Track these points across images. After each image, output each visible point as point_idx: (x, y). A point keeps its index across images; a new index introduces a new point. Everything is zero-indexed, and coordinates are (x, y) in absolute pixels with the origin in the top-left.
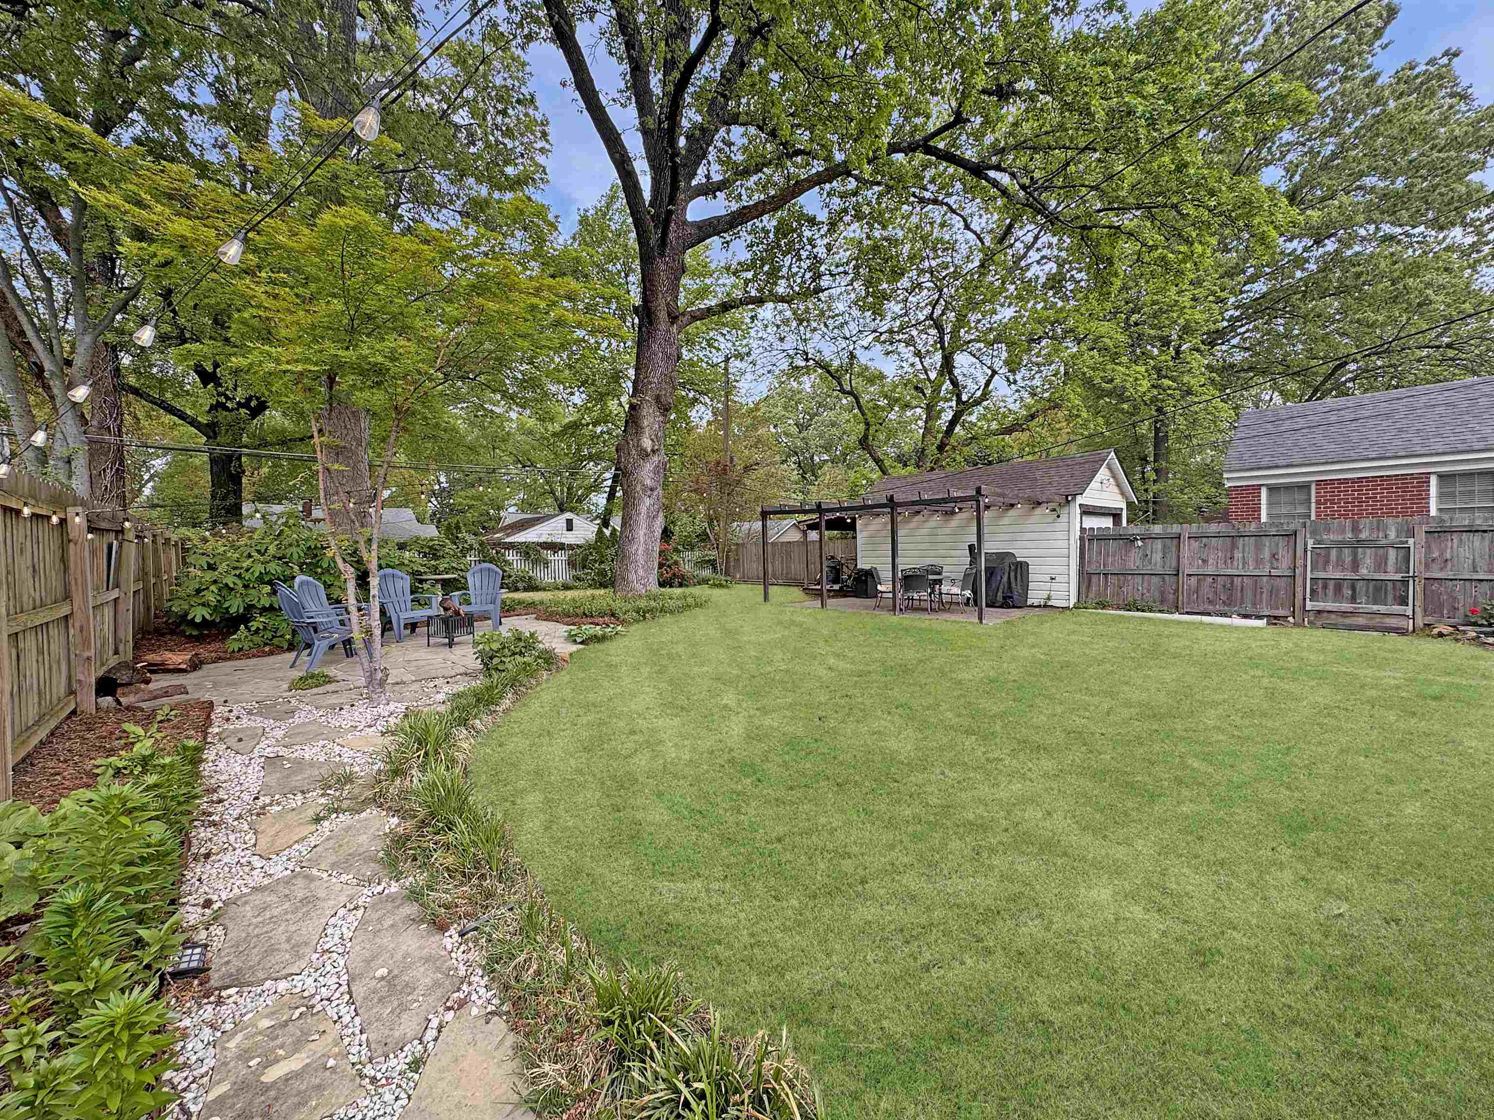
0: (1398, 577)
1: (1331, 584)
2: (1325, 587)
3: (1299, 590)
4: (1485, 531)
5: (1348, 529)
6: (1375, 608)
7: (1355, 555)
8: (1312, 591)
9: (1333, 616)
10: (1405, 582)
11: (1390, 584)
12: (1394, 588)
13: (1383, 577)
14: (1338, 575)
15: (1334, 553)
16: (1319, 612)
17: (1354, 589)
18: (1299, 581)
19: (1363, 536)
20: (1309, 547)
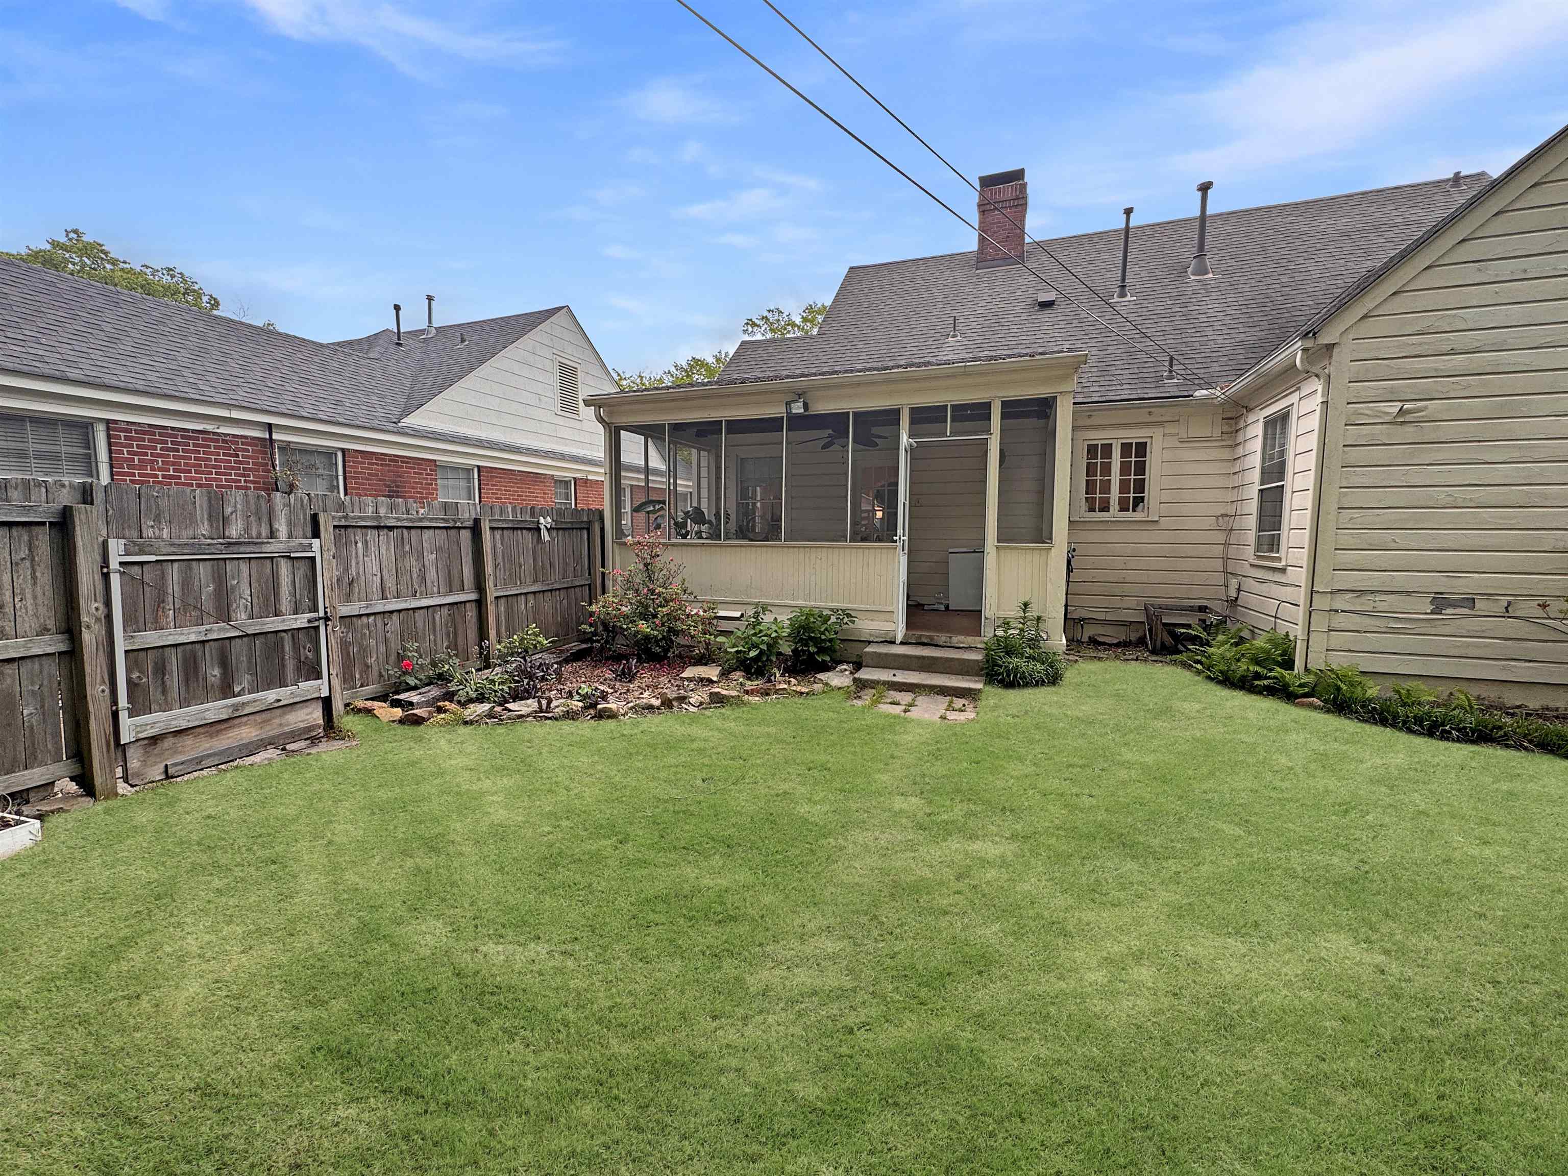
0: (302, 620)
1: (174, 662)
2: (161, 669)
3: (96, 690)
4: (391, 528)
5: (201, 512)
6: (271, 696)
7: (220, 580)
8: (131, 685)
9: (188, 741)
10: (312, 631)
11: (287, 638)
12: (296, 646)
13: (272, 624)
14: (191, 635)
15: (174, 574)
16: (154, 740)
17: (224, 663)
18: (93, 666)
19: (235, 531)
20: (114, 564)
